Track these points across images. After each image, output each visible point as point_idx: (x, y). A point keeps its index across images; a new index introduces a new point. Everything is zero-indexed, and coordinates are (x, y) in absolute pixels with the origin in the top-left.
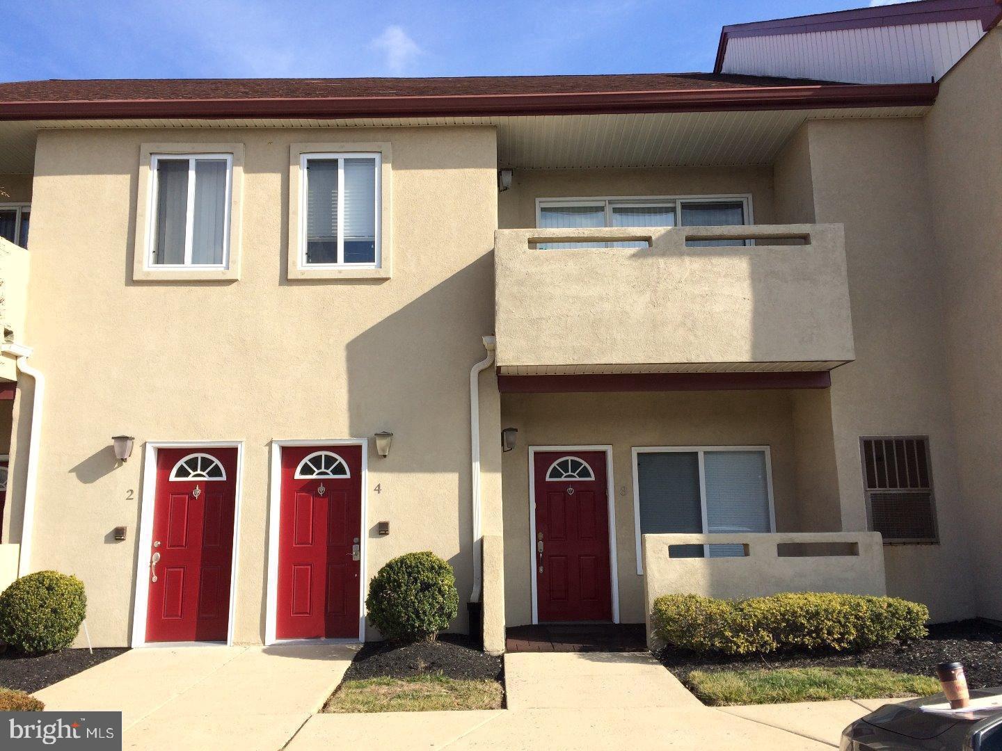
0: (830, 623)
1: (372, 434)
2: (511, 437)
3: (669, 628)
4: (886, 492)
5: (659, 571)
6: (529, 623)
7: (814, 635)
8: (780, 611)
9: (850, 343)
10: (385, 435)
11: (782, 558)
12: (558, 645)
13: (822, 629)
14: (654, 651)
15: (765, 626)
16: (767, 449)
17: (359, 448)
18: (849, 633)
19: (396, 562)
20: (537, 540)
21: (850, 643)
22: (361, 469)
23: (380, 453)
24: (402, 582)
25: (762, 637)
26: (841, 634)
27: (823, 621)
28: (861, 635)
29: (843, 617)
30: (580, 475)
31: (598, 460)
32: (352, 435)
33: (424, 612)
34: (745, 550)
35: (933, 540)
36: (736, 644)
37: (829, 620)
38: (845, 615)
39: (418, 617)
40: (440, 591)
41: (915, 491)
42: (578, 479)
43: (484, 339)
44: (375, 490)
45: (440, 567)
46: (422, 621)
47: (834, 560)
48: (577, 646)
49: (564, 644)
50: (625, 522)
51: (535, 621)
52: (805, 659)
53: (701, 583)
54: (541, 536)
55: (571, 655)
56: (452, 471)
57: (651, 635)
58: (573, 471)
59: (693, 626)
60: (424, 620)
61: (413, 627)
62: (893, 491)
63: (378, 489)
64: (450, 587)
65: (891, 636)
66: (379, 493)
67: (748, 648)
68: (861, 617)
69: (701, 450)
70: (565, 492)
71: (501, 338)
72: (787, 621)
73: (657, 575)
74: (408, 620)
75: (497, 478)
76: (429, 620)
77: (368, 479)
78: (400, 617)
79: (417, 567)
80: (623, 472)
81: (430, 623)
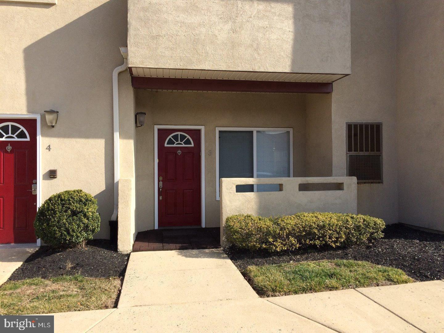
0: (330, 232)
1: (43, 112)
2: (141, 118)
3: (234, 237)
4: (358, 154)
5: (230, 201)
6: (152, 229)
7: (321, 239)
8: (302, 225)
9: (349, 64)
10: (52, 112)
11: (301, 192)
12: (166, 245)
13: (326, 236)
14: (224, 248)
15: (293, 235)
16: (291, 130)
17: (35, 121)
18: (341, 237)
19: (55, 197)
20: (159, 181)
21: (341, 243)
22: (36, 134)
23: (49, 124)
24: (57, 211)
25: (291, 241)
26: (336, 238)
27: (327, 231)
28: (348, 238)
29: (339, 228)
30: (185, 143)
31: (196, 134)
32: (29, 111)
33: (73, 231)
34: (280, 187)
35: (380, 181)
36: (275, 245)
37: (330, 230)
38: (340, 227)
39: (69, 233)
40: (85, 216)
41: (372, 153)
42: (184, 145)
43: (120, 49)
44: (47, 149)
45: (87, 200)
46: (72, 236)
47: (330, 193)
48: (178, 245)
49: (170, 244)
50: (210, 171)
51: (156, 227)
52: (314, 252)
53: (254, 207)
54: (161, 178)
55: (173, 252)
56: (100, 137)
57: (223, 238)
58: (181, 141)
59: (249, 235)
60: (73, 235)
61: (65, 240)
62: (361, 153)
63: (49, 148)
64: (93, 213)
65: (364, 239)
66: (49, 151)
67: (282, 248)
68: (349, 228)
69: (255, 130)
70: (176, 154)
71: (131, 48)
72: (306, 231)
73: (228, 203)
74: (61, 235)
75: (131, 144)
76: (77, 235)
77: (42, 142)
78: (55, 233)
79: (69, 200)
80: (211, 141)
81: (78, 237)
